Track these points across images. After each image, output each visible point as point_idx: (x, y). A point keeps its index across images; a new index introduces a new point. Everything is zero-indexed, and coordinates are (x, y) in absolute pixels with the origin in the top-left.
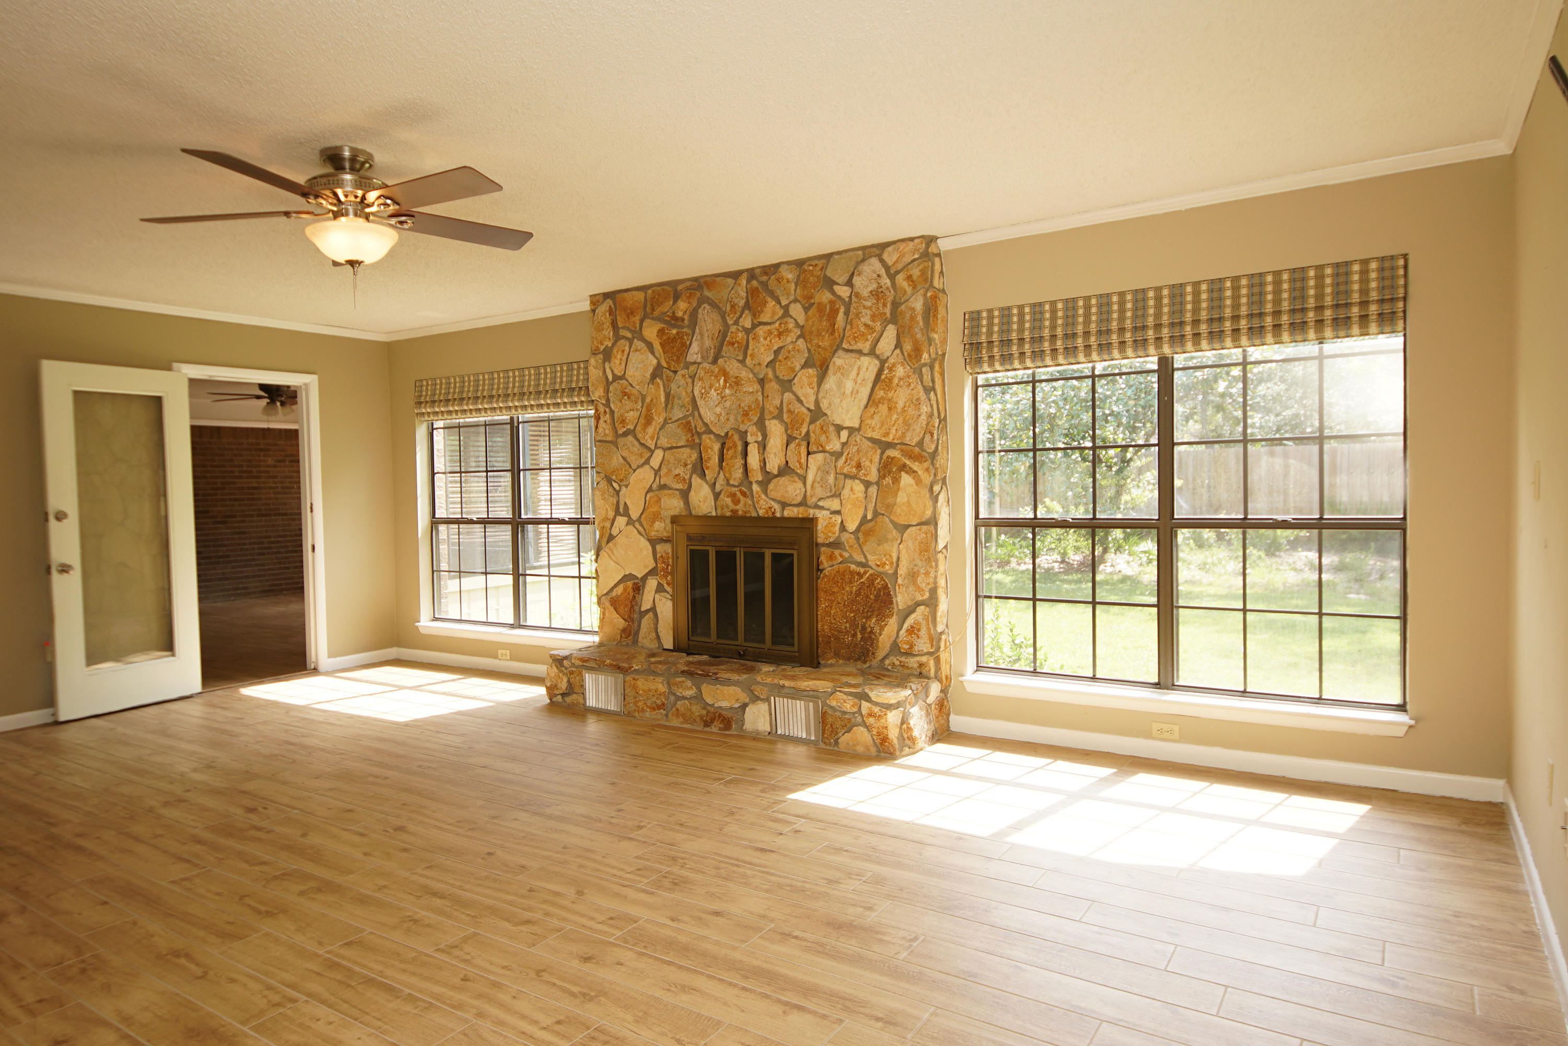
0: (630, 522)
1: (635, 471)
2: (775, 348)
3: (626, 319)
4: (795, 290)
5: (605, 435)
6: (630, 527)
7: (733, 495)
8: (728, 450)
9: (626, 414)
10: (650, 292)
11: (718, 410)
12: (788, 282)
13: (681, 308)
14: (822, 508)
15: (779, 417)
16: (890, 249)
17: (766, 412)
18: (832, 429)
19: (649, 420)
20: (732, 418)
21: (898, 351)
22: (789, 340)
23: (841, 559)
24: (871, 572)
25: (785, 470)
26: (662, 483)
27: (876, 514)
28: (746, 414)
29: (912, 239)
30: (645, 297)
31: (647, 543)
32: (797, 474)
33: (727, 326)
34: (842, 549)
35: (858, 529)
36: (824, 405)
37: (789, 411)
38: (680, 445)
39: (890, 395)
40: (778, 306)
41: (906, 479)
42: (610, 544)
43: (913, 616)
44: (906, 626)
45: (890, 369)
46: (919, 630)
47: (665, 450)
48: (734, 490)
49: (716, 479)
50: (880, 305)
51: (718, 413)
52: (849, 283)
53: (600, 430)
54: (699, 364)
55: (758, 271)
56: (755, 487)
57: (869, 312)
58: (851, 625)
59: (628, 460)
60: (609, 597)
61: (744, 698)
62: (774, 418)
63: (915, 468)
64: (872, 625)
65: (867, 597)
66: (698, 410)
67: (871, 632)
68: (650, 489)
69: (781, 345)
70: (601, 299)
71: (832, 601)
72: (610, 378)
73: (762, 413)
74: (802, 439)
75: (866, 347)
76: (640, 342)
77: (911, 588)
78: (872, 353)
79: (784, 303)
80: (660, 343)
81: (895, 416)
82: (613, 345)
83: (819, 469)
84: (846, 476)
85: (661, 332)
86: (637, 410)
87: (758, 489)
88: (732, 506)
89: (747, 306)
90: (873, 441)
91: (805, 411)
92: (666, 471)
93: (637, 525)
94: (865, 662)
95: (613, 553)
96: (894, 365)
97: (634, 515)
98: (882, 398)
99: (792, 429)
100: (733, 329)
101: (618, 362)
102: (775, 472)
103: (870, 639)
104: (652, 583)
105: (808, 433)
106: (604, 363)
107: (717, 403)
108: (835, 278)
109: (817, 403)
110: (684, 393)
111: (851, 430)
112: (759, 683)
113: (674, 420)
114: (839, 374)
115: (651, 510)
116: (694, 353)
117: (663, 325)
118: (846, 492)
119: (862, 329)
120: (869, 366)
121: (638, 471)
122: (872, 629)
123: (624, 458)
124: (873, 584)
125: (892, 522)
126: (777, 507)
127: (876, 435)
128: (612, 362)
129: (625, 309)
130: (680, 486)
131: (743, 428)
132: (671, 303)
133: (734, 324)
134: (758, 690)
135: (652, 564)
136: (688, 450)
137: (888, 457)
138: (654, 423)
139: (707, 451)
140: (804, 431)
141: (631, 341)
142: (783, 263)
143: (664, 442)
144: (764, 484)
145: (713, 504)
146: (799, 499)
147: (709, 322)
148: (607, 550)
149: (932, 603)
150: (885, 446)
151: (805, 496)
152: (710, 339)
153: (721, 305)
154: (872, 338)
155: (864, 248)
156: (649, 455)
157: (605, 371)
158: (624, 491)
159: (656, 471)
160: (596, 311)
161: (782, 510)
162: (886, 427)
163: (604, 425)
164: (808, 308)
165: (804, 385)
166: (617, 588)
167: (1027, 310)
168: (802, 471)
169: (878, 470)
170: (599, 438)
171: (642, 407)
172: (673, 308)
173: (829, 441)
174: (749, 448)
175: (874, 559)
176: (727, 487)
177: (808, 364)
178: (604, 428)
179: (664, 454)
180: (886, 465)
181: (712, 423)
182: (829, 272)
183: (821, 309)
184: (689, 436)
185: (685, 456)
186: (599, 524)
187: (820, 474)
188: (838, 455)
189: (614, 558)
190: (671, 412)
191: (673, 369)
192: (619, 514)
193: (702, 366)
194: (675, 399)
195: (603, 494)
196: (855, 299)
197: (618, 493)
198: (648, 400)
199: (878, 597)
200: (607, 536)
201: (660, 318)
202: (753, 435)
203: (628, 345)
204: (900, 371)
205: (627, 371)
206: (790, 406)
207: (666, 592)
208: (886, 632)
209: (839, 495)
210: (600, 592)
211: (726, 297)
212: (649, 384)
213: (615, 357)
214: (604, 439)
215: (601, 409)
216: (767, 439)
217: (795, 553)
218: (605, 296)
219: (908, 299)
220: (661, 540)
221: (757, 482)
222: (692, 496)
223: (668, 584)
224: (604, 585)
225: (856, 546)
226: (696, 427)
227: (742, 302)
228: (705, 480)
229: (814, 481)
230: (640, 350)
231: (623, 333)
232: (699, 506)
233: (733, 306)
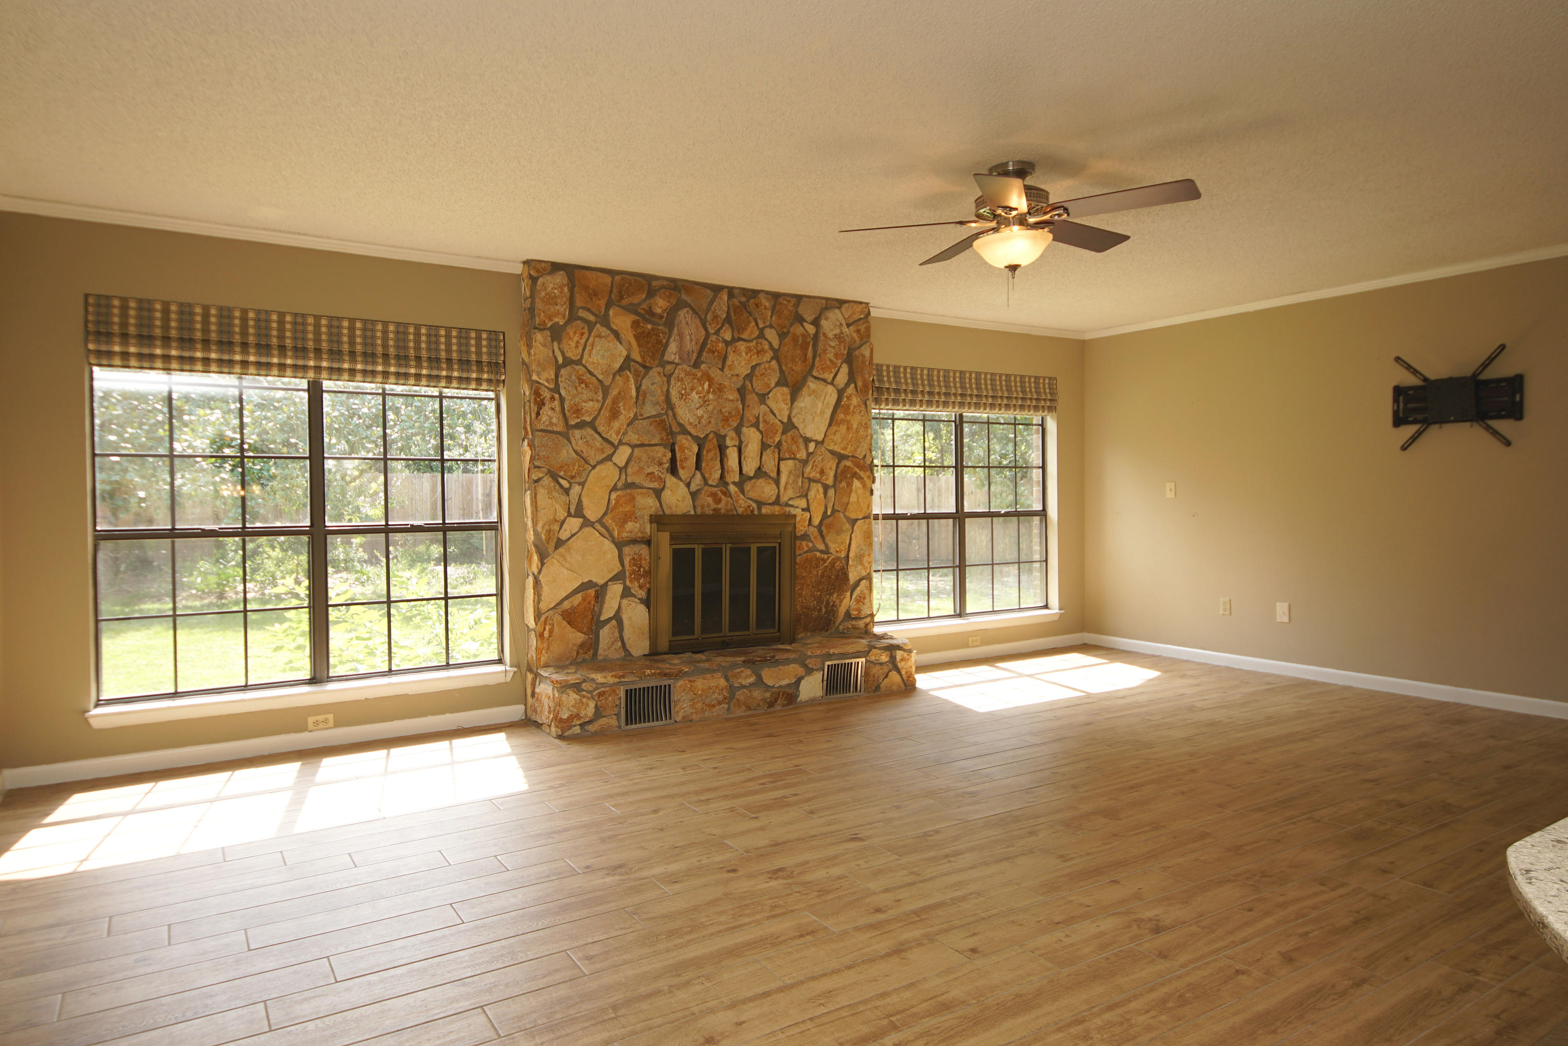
0: (587, 523)
1: (594, 467)
2: (754, 364)
3: (588, 299)
4: (771, 317)
5: (551, 424)
6: (588, 529)
7: (714, 495)
8: (708, 452)
9: (584, 404)
10: (617, 278)
11: (700, 412)
12: (766, 308)
13: (660, 305)
14: (792, 506)
15: (756, 425)
16: (847, 305)
17: (745, 419)
18: (801, 440)
19: (615, 414)
20: (713, 421)
21: (853, 385)
22: (765, 359)
23: (806, 549)
24: (833, 557)
25: (760, 472)
26: (629, 481)
27: (834, 511)
28: (726, 420)
29: (861, 303)
30: (612, 283)
31: (613, 546)
32: (770, 476)
33: (708, 335)
34: (807, 541)
35: (821, 523)
36: (795, 420)
37: (765, 421)
38: (653, 443)
39: (849, 418)
40: (756, 328)
41: (856, 483)
42: (561, 550)
43: (859, 588)
44: (854, 597)
45: (849, 398)
46: (864, 598)
47: (633, 447)
48: (714, 490)
49: (691, 478)
50: (842, 347)
51: (699, 415)
52: (816, 323)
53: (544, 418)
54: (677, 364)
55: (736, 292)
56: (732, 488)
57: (833, 350)
58: (817, 603)
59: (585, 455)
60: (559, 611)
61: (801, 671)
62: (751, 426)
63: (862, 476)
64: (834, 599)
65: (829, 577)
66: (673, 409)
67: (833, 605)
68: (614, 488)
69: (759, 362)
70: (549, 268)
71: (803, 585)
72: (560, 360)
73: (742, 419)
74: (775, 448)
75: (829, 377)
76: (604, 328)
77: (860, 567)
78: (832, 383)
79: (761, 326)
80: (635, 336)
81: (851, 435)
82: (566, 324)
83: (790, 472)
84: (811, 480)
85: (635, 324)
86: (597, 401)
87: (736, 489)
88: (713, 506)
89: (728, 320)
90: (833, 452)
91: (779, 423)
92: (636, 468)
93: (598, 526)
94: (827, 631)
95: (565, 559)
96: (851, 395)
97: (592, 513)
98: (843, 420)
99: (767, 437)
100: (714, 338)
101: (573, 344)
102: (752, 474)
103: (832, 610)
104: (616, 589)
105: (780, 443)
106: (553, 342)
107: (698, 405)
108: (805, 316)
109: (789, 418)
110: (659, 391)
111: (817, 443)
113: (645, 416)
114: (813, 397)
115: (621, 509)
116: (672, 351)
117: (637, 318)
118: (812, 494)
119: (828, 363)
120: (832, 395)
121: (598, 467)
122: (834, 602)
123: (576, 452)
124: (834, 566)
125: (845, 516)
126: (754, 505)
127: (837, 448)
128: (565, 341)
129: (586, 288)
130: (655, 485)
131: (723, 432)
132: (644, 296)
133: (714, 334)
134: (811, 663)
135: (617, 568)
136: (662, 449)
137: (845, 466)
138: (622, 417)
139: (684, 451)
140: (777, 440)
141: (591, 326)
142: (762, 291)
143: (633, 438)
144: (740, 485)
145: (691, 503)
146: (774, 498)
147: (687, 325)
148: (557, 557)
149: (869, 578)
150: (841, 457)
151: (778, 496)
152: (694, 343)
153: (700, 313)
154: (834, 371)
155: (827, 299)
156: (612, 450)
157: (553, 351)
158: (576, 489)
159: (621, 469)
160: (541, 280)
161: (759, 509)
162: (845, 442)
163: (550, 413)
164: (782, 336)
165: (779, 401)
166: (571, 599)
167: (908, 370)
168: (774, 475)
169: (835, 476)
170: (542, 427)
171: (604, 398)
172: (647, 302)
173: (799, 450)
174: (729, 451)
175: (833, 547)
176: (706, 487)
177: (781, 383)
178: (550, 416)
179: (633, 452)
180: (843, 472)
181: (691, 424)
182: (801, 310)
183: (795, 339)
184: (664, 434)
185: (660, 455)
186: (543, 527)
187: (792, 477)
188: (805, 462)
189: (567, 565)
190: (642, 408)
191: (648, 364)
192: (570, 515)
193: (680, 367)
194: (648, 395)
195: (550, 493)
196: (822, 337)
197: (567, 491)
198: (614, 392)
199: (837, 576)
200: (555, 540)
201: (631, 309)
202: (732, 439)
203: (586, 328)
204: (855, 401)
205: (585, 357)
206: (766, 417)
207: (635, 596)
208: (843, 604)
209: (806, 496)
210: (544, 606)
211: (705, 306)
212: (614, 375)
213: (570, 338)
214: (549, 428)
215: (546, 394)
216: (744, 444)
217: (777, 545)
218: (556, 267)
219: (859, 347)
220: (634, 541)
221: (734, 483)
222: (667, 495)
223: (641, 587)
224: (551, 597)
225: (819, 537)
226: (670, 427)
227: (724, 316)
228: (680, 479)
229: (786, 484)
230: (606, 337)
231: (582, 314)
232: (677, 505)
233: (716, 317)
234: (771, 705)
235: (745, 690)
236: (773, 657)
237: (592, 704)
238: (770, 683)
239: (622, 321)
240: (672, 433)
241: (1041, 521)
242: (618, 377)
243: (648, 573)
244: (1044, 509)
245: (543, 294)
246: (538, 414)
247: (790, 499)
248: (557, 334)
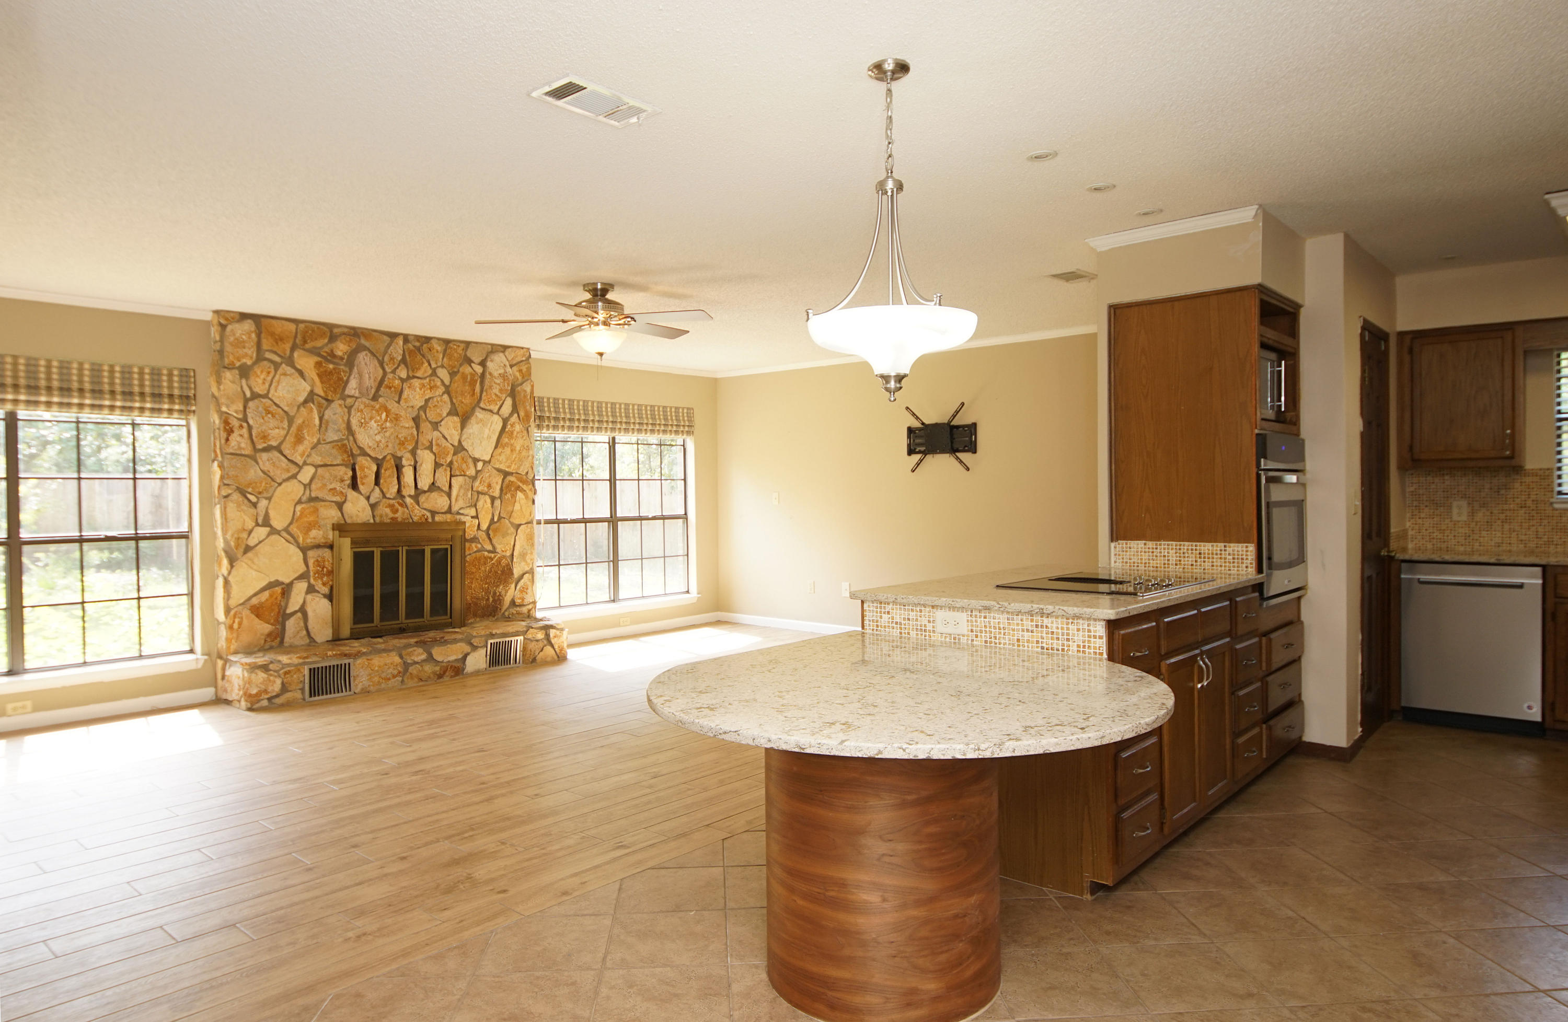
0: (274, 531)
1: (280, 484)
2: (427, 397)
3: (274, 344)
4: (443, 359)
5: (240, 448)
6: (275, 537)
7: (391, 506)
8: (386, 470)
9: (270, 431)
10: (302, 326)
11: (378, 438)
12: (437, 352)
13: (341, 348)
14: (462, 514)
15: (430, 448)
16: (510, 350)
17: (420, 443)
18: (470, 460)
19: (299, 439)
20: (390, 445)
21: (516, 415)
22: (437, 393)
23: (475, 549)
24: (499, 555)
25: (433, 487)
26: (313, 495)
27: (500, 518)
28: (402, 444)
29: (522, 348)
30: (297, 329)
31: (298, 550)
32: (442, 490)
33: (385, 373)
34: (476, 543)
35: (489, 528)
36: (463, 443)
37: (438, 445)
38: (335, 463)
39: (512, 442)
40: (429, 368)
41: (520, 495)
42: (250, 555)
43: (523, 581)
44: (518, 588)
45: (512, 426)
46: (527, 589)
47: (317, 467)
48: (392, 502)
49: (370, 493)
50: (506, 384)
51: (378, 440)
52: (483, 363)
53: (233, 443)
54: (357, 398)
55: (411, 338)
56: (409, 501)
57: (498, 387)
58: (486, 593)
59: (271, 474)
60: (248, 606)
61: (467, 648)
62: (425, 449)
63: (525, 489)
64: (500, 591)
65: (496, 572)
66: (353, 435)
67: (500, 595)
68: (299, 502)
69: (431, 396)
70: (237, 317)
71: (473, 579)
72: (248, 394)
73: (417, 443)
74: (447, 467)
75: (495, 409)
76: (289, 368)
77: (523, 563)
78: (498, 413)
80: (318, 374)
81: (514, 456)
82: (255, 363)
83: (461, 487)
84: (479, 493)
85: (318, 365)
86: (283, 428)
87: (412, 501)
88: (391, 515)
89: (404, 361)
90: (499, 470)
91: (450, 446)
92: (320, 485)
93: (284, 534)
94: (494, 616)
95: (253, 562)
96: (514, 423)
97: (278, 522)
98: (507, 444)
99: (439, 457)
100: (390, 376)
101: (260, 381)
102: (426, 488)
103: (498, 600)
104: (302, 586)
105: (451, 463)
106: (241, 378)
107: (376, 432)
108: (473, 359)
109: (460, 442)
110: (341, 420)
111: (485, 462)
112: (475, 637)
113: (328, 440)
114: (480, 425)
115: (306, 519)
116: (352, 387)
117: (320, 359)
118: (480, 504)
119: (494, 397)
120: (497, 423)
121: (284, 485)
122: (500, 593)
123: (263, 472)
124: (500, 564)
125: (510, 522)
126: (429, 514)
127: (503, 467)
128: (252, 378)
129: (272, 334)
130: (338, 499)
131: (399, 454)
132: (326, 341)
133: (391, 373)
134: (475, 642)
135: (302, 569)
136: (343, 469)
137: (510, 481)
138: (306, 442)
139: (363, 470)
140: (449, 460)
141: (277, 366)
142: (435, 338)
143: (318, 460)
144: (416, 498)
145: (371, 513)
146: (446, 508)
147: (366, 366)
148: (246, 561)
149: (531, 572)
150: (506, 474)
151: (450, 507)
152: (372, 380)
153: (378, 355)
154: (499, 404)
155: (492, 345)
156: (297, 470)
157: (242, 387)
158: (263, 503)
159: (305, 486)
160: (229, 328)
161: (433, 517)
162: (509, 461)
163: (239, 439)
164: (452, 374)
165: (450, 427)
166: (259, 596)
167: (566, 402)
168: (446, 488)
169: (501, 490)
170: (231, 451)
171: (290, 426)
172: (330, 346)
173: (468, 468)
174: (404, 470)
175: (499, 548)
176: (384, 500)
177: (453, 412)
178: (239, 441)
179: (316, 471)
180: (508, 486)
181: (370, 447)
182: (469, 354)
183: (464, 377)
184: (345, 456)
185: (341, 473)
186: (232, 535)
187: (462, 491)
188: (474, 478)
189: (255, 567)
190: (325, 434)
191: (330, 398)
192: (257, 525)
193: (359, 400)
194: (330, 424)
195: (239, 506)
196: (488, 376)
197: (255, 505)
198: (299, 421)
199: (503, 572)
200: (243, 546)
201: (314, 352)
202: (408, 459)
203: (272, 367)
204: (518, 427)
205: (272, 391)
206: (439, 441)
207: (318, 592)
208: (508, 594)
209: (475, 506)
210: (233, 603)
211: (382, 349)
212: (299, 407)
213: (258, 376)
214: (238, 452)
215: (235, 423)
216: (418, 464)
217: (449, 547)
218: (244, 316)
219: (521, 384)
220: (318, 546)
221: (410, 496)
222: (348, 507)
223: (324, 584)
224: (238, 595)
225: (487, 539)
226: (351, 450)
227: (400, 358)
228: (362, 495)
229: (457, 496)
230: (290, 375)
231: (268, 355)
232: (357, 515)
233: (392, 359)
234: (440, 676)
235: (417, 666)
236: (443, 638)
237: (279, 682)
238: (439, 659)
239: (306, 362)
240: (353, 455)
241: (684, 523)
242: (302, 409)
243: (330, 573)
244: (686, 514)
245: (232, 339)
246: (227, 440)
247: (460, 509)
248: (244, 372)
